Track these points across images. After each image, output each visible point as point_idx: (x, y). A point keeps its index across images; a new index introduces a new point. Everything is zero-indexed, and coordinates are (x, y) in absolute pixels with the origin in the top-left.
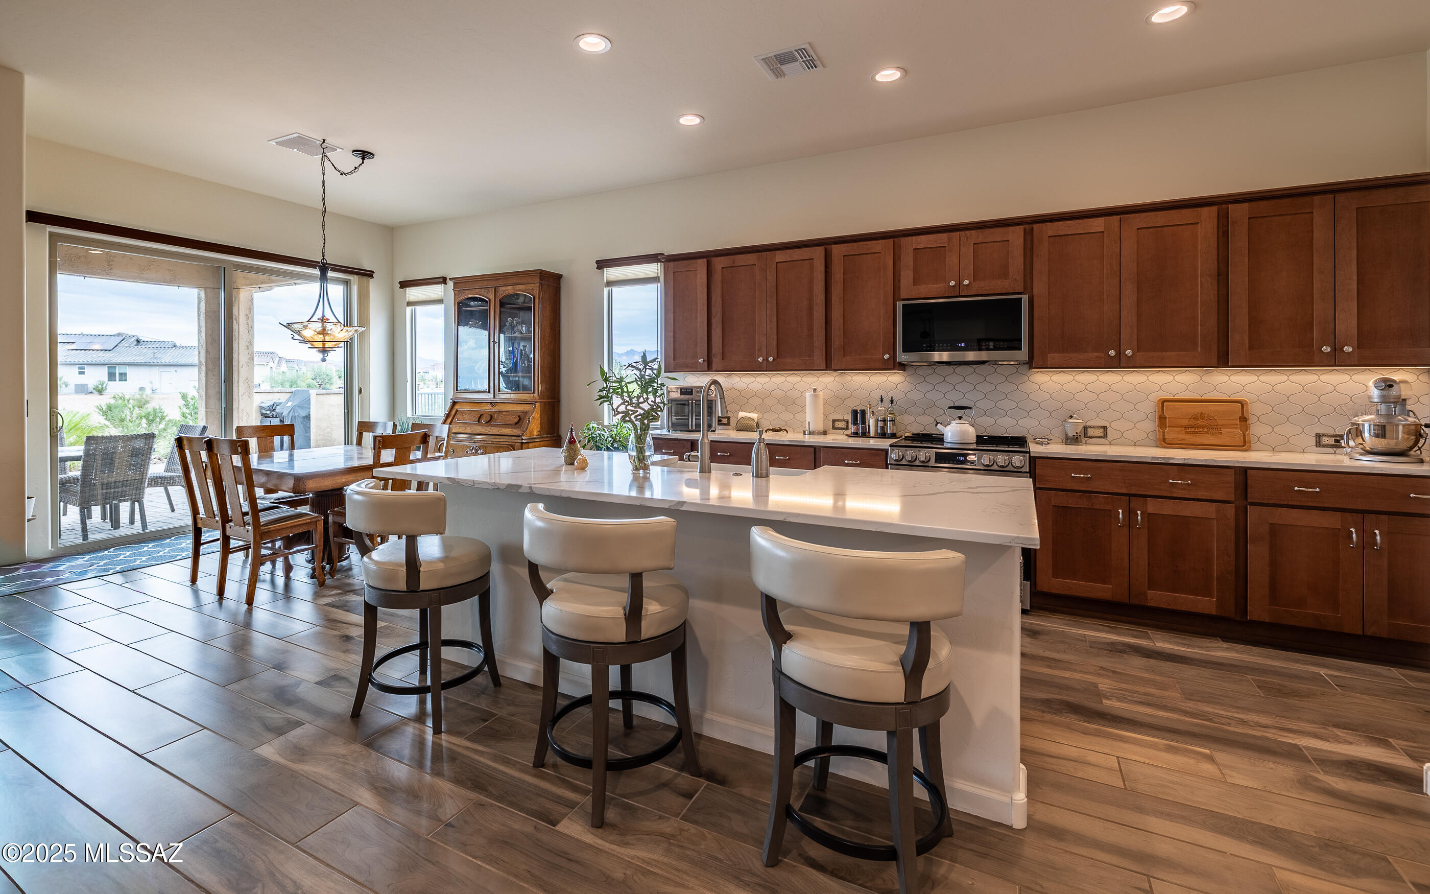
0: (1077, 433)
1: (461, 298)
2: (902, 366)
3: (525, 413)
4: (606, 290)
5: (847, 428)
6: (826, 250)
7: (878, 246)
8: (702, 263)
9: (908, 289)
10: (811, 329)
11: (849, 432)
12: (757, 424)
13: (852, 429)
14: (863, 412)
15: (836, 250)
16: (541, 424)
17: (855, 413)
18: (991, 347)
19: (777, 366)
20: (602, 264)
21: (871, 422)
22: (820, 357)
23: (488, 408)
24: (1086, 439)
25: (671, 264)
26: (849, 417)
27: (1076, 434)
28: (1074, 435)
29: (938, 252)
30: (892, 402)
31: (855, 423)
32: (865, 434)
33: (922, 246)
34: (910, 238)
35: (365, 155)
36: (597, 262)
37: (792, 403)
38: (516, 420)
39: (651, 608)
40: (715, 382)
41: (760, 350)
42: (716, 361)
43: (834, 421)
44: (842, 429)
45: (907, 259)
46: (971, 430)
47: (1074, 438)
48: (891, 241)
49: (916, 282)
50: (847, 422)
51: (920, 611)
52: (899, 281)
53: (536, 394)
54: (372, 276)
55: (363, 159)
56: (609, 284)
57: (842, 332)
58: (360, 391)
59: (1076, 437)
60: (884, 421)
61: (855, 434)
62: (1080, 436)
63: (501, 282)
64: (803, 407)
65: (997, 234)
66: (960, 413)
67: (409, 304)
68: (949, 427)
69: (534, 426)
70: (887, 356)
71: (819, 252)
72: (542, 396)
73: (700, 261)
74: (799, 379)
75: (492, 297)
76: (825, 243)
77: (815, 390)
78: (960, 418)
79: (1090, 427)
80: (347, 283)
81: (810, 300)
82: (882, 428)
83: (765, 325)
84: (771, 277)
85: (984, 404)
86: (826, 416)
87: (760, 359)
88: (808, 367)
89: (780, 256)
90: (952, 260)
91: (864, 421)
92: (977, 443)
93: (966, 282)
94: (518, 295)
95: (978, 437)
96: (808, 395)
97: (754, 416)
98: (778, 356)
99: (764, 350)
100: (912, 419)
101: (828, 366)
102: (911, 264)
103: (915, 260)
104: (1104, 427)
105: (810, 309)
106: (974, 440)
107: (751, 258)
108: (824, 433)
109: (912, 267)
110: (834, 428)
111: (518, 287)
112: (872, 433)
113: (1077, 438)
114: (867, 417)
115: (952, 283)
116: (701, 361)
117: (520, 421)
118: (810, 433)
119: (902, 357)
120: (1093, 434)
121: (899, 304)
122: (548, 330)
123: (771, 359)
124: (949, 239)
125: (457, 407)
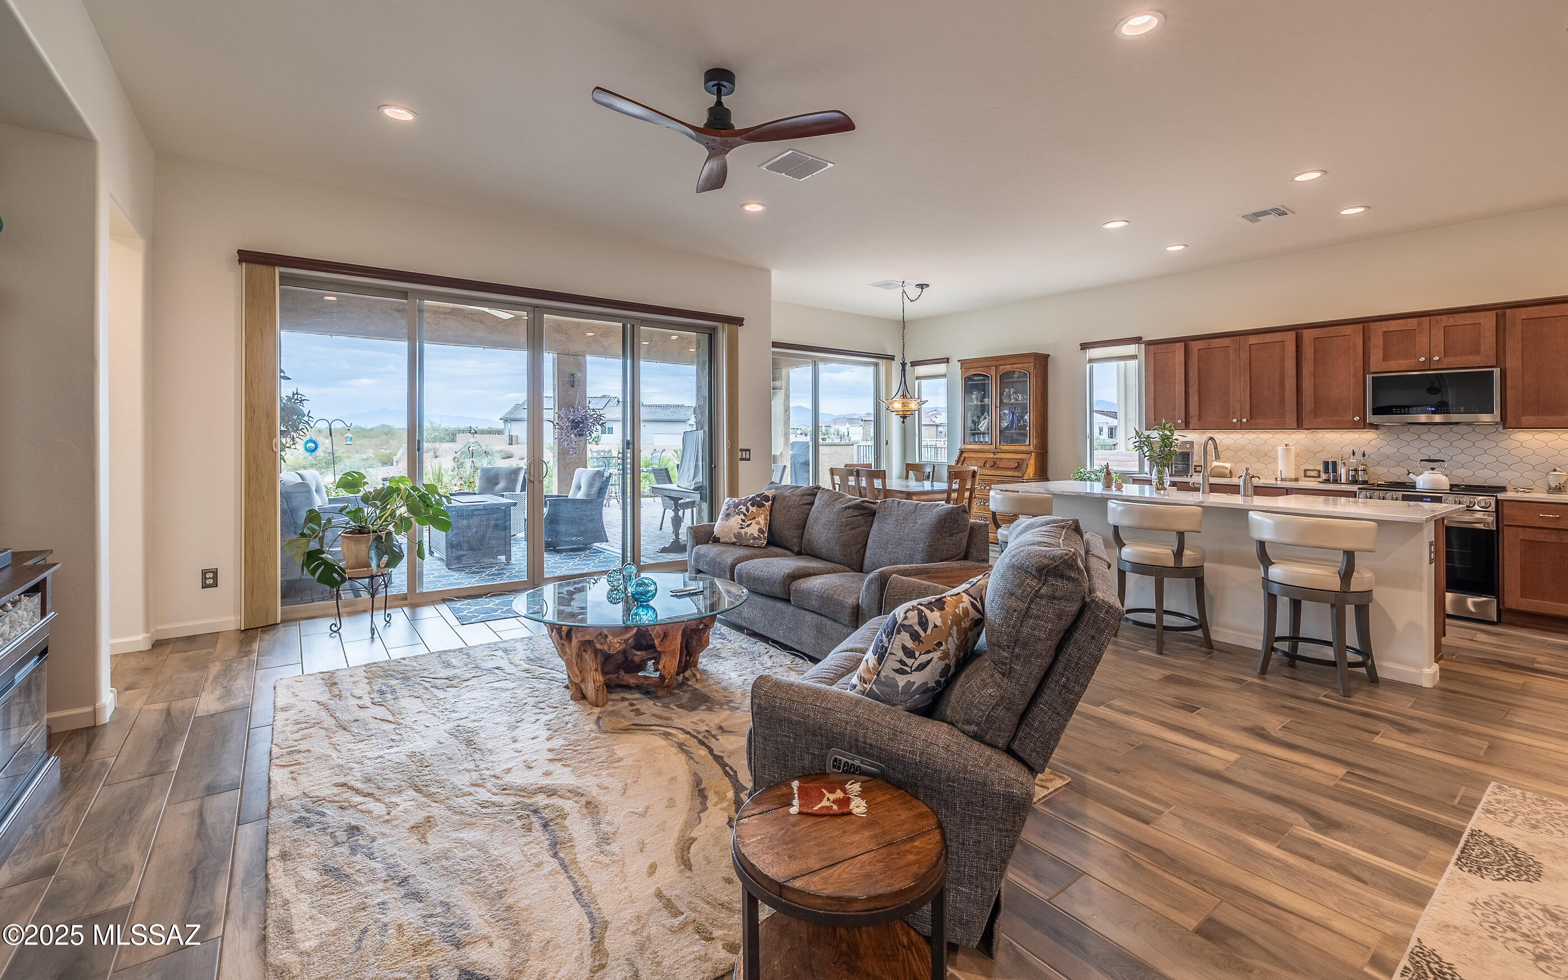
0: (1560, 484)
1: (967, 375)
2: (1375, 426)
3: (1023, 460)
4: (1088, 366)
5: (1319, 477)
6: (1297, 333)
7: (1348, 330)
8: (1180, 347)
9: (1377, 363)
10: (1282, 396)
11: (1321, 480)
12: (1230, 471)
13: (1324, 476)
14: (1334, 464)
15: (1307, 334)
16: (1035, 468)
17: (1326, 464)
18: (1462, 411)
19: (1251, 425)
20: (1085, 346)
21: (1342, 471)
22: (1291, 418)
23: (991, 455)
25: (1152, 347)
26: (1321, 468)
28: (1557, 486)
29: (1408, 335)
30: (1364, 455)
31: (1326, 471)
32: (1336, 481)
33: (1392, 329)
34: (1380, 323)
35: (922, 286)
36: (1081, 345)
37: (1266, 456)
38: (1016, 465)
39: (1187, 552)
40: (1211, 438)
41: (1234, 413)
42: (1193, 422)
43: (1305, 471)
44: (1314, 477)
45: (1377, 341)
46: (1444, 478)
47: (1556, 488)
48: (1361, 325)
49: (1385, 358)
50: (1319, 471)
51: (1349, 545)
52: (1369, 357)
53: (1031, 446)
54: (894, 359)
56: (1091, 361)
57: (1313, 398)
58: (887, 443)
60: (1356, 470)
61: (1327, 481)
62: (1563, 486)
63: (1000, 362)
64: (1275, 459)
65: (1469, 318)
66: (1433, 465)
67: (917, 378)
68: (1420, 477)
69: (1031, 470)
70: (1357, 418)
71: (1292, 335)
72: (1036, 448)
73: (1178, 344)
74: (1271, 436)
75: (993, 373)
76: (1297, 330)
77: (1286, 445)
78: (1433, 469)
80: (876, 365)
81: (1282, 373)
82: (1354, 476)
83: (1239, 390)
84: (1245, 356)
85: (1461, 458)
86: (1297, 467)
87: (1235, 420)
88: (1280, 426)
89: (1253, 340)
90: (1422, 340)
91: (1335, 471)
92: (1451, 489)
93: (1436, 358)
94: (1014, 372)
95: (1451, 485)
96: (1280, 449)
97: (1228, 465)
98: (1252, 416)
99: (1238, 414)
100: (1385, 470)
101: (1300, 425)
102: (1381, 343)
103: (1385, 339)
105: (1282, 381)
106: (1448, 487)
107: (1226, 342)
108: (1296, 480)
109: (1381, 347)
110: (1306, 476)
111: (1015, 366)
112: (1343, 480)
113: (1560, 488)
114: (1339, 467)
115: (1423, 359)
116: (1179, 421)
117: (1019, 466)
118: (1282, 480)
119: (1370, 418)
121: (1369, 378)
122: (1040, 397)
123: (1244, 420)
124: (1419, 323)
125: (965, 455)
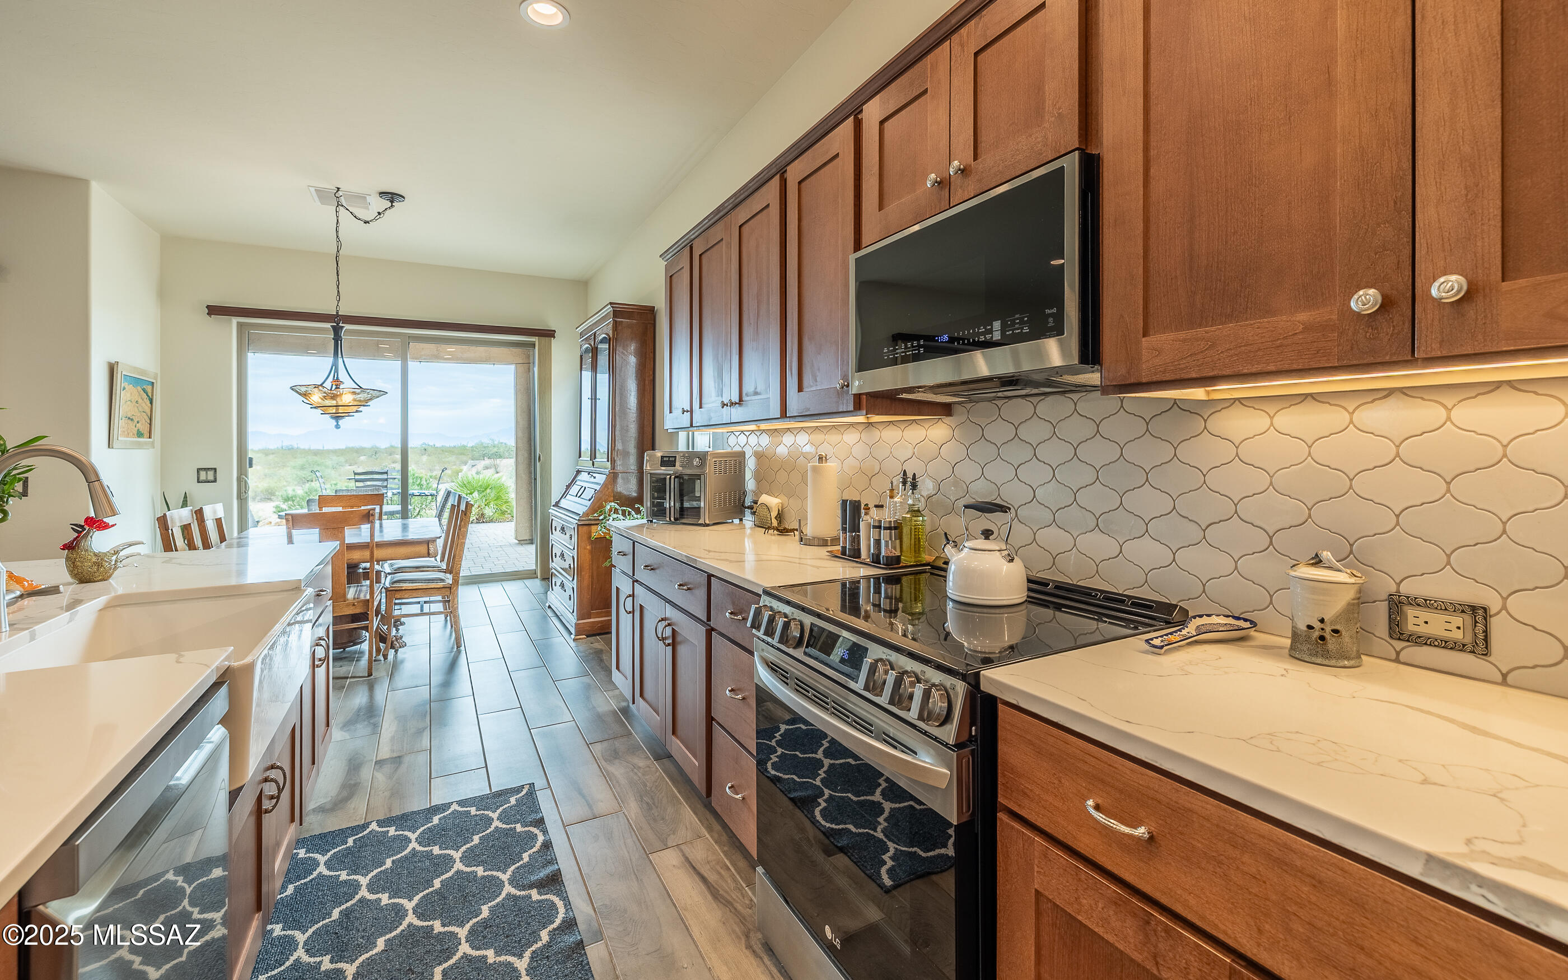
0: (1322, 621)
6: (781, 180)
7: (836, 141)
9: (871, 222)
15: (791, 174)
24: (1399, 645)
25: (668, 265)
27: (1317, 625)
28: (1310, 627)
29: (916, 111)
33: (892, 108)
34: (876, 99)
35: (392, 197)
41: (726, 386)
42: (696, 411)
47: (1308, 637)
49: (883, 199)
52: (862, 208)
54: (553, 336)
55: (392, 202)
57: (796, 339)
59: (1316, 634)
62: (1336, 631)
63: (595, 325)
71: (776, 185)
73: (685, 252)
75: (593, 344)
76: (781, 168)
77: (820, 459)
78: (987, 534)
79: (1414, 602)
84: (735, 255)
89: (742, 215)
90: (937, 118)
101: (784, 408)
102: (876, 160)
104: (1474, 609)
107: (720, 230)
109: (877, 168)
112: (863, 553)
113: (1322, 638)
120: (1423, 630)
124: (933, 68)
